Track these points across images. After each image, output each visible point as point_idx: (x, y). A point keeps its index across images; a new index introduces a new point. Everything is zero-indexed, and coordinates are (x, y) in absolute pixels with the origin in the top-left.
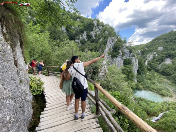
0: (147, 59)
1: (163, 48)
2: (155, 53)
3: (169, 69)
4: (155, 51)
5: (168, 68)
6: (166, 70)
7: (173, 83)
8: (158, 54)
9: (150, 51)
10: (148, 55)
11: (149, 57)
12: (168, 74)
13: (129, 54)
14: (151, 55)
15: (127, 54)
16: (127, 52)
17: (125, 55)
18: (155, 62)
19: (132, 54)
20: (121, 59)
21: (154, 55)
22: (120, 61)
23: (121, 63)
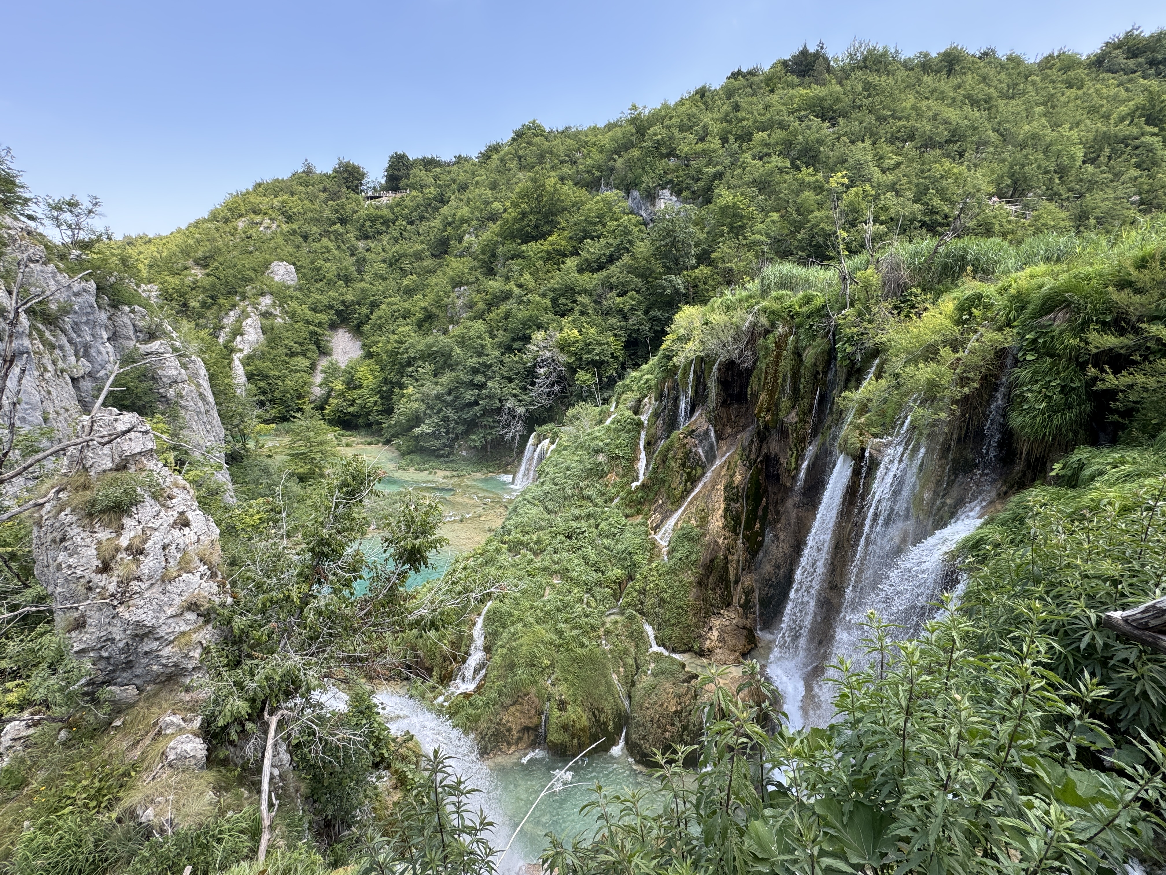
0: (232, 351)
1: (298, 270)
2: (266, 301)
4: (262, 294)
7: (408, 453)
8: (286, 312)
9: (232, 292)
10: (229, 320)
11: (238, 332)
13: (103, 316)
14: (249, 321)
15: (84, 319)
16: (77, 294)
17: (68, 327)
18: (287, 359)
19: (133, 311)
20: (36, 374)
21: (266, 315)
22: (33, 391)
23: (57, 413)
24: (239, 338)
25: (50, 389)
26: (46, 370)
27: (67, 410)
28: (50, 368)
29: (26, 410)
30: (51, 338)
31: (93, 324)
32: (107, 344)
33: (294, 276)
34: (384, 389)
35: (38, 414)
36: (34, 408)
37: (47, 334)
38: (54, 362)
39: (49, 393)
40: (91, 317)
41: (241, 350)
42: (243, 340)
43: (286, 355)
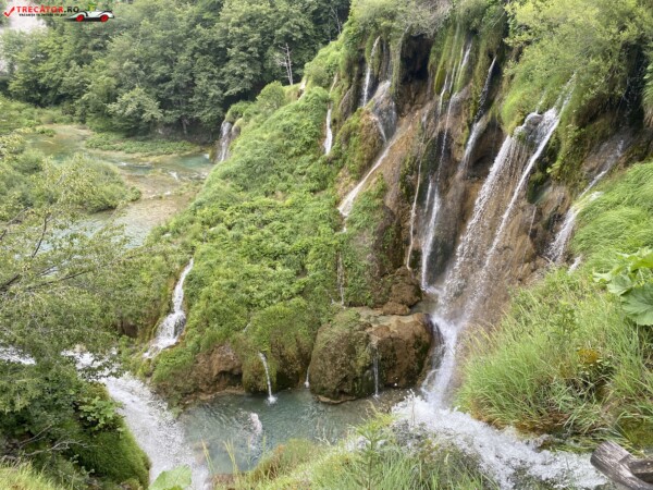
3: (52, 65)
5: (46, 57)
6: (41, 75)
7: (102, 130)
12: (61, 91)
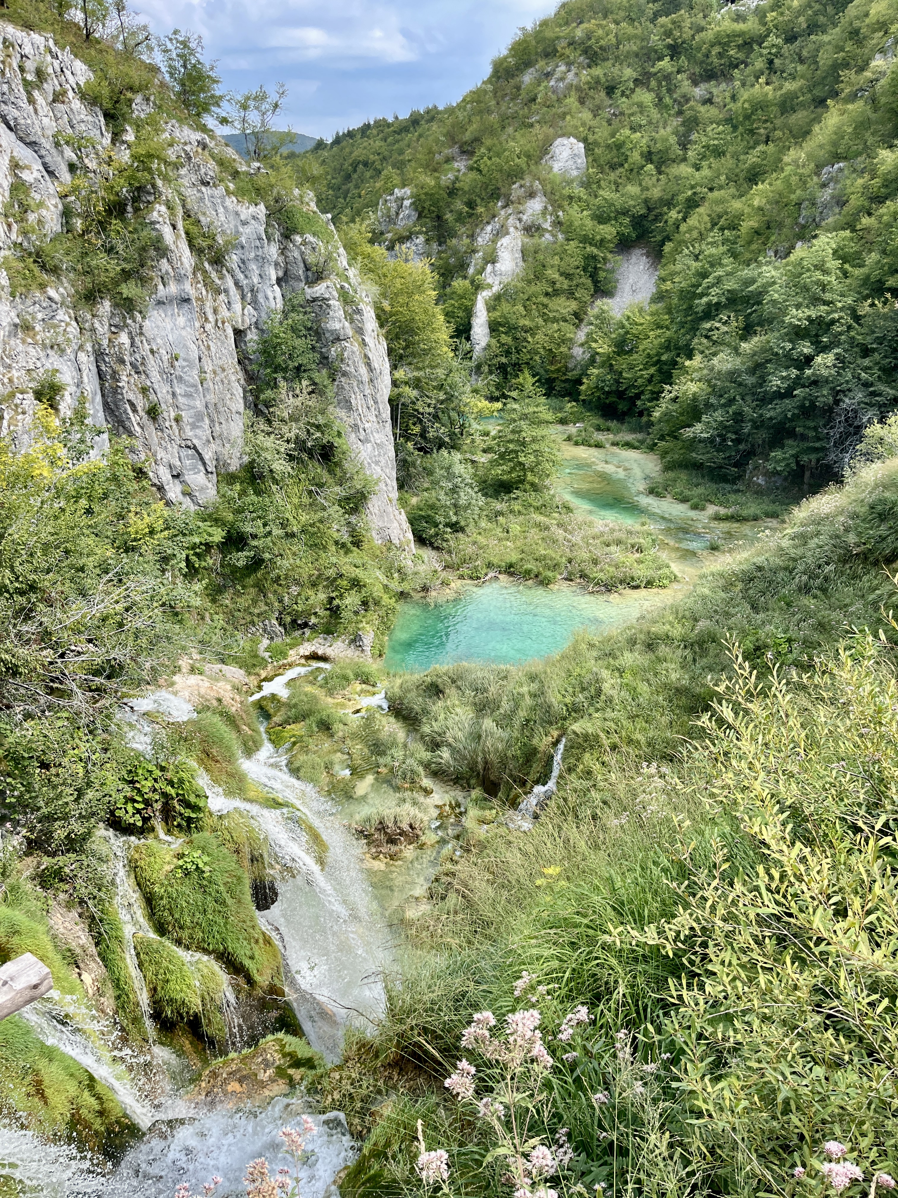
0: (478, 287)
1: (589, 150)
2: (535, 207)
4: (532, 195)
8: (559, 224)
9: (495, 195)
10: (483, 239)
11: (492, 259)
13: (273, 251)
14: (505, 241)
15: (252, 255)
16: (244, 223)
17: (235, 266)
18: (545, 300)
19: (305, 243)
20: (197, 325)
21: (531, 230)
22: (193, 347)
23: (215, 372)
24: (489, 267)
25: (210, 343)
26: (207, 320)
27: (224, 370)
28: (211, 318)
29: (183, 367)
30: (217, 281)
31: (262, 260)
32: (276, 287)
33: (582, 161)
34: (664, 358)
35: (195, 372)
36: (191, 366)
37: (214, 275)
38: (215, 311)
39: (208, 348)
40: (260, 253)
41: (490, 286)
42: (494, 272)
43: (547, 294)
